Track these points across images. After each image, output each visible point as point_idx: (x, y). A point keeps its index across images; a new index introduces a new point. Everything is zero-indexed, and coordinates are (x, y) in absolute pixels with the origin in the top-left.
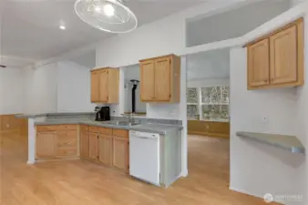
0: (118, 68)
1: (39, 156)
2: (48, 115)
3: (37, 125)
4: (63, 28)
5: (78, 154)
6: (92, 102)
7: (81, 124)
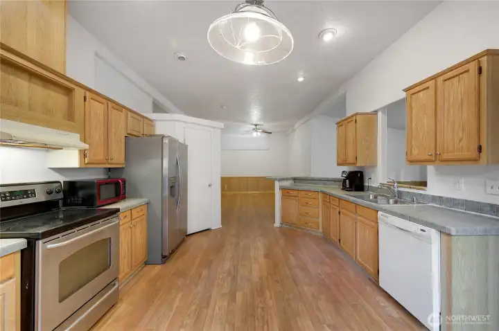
0: (376, 112)
1: (283, 221)
2: (294, 179)
3: (282, 189)
4: (301, 79)
5: (321, 230)
6: (339, 164)
7: (323, 193)
